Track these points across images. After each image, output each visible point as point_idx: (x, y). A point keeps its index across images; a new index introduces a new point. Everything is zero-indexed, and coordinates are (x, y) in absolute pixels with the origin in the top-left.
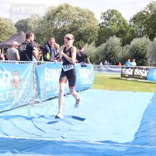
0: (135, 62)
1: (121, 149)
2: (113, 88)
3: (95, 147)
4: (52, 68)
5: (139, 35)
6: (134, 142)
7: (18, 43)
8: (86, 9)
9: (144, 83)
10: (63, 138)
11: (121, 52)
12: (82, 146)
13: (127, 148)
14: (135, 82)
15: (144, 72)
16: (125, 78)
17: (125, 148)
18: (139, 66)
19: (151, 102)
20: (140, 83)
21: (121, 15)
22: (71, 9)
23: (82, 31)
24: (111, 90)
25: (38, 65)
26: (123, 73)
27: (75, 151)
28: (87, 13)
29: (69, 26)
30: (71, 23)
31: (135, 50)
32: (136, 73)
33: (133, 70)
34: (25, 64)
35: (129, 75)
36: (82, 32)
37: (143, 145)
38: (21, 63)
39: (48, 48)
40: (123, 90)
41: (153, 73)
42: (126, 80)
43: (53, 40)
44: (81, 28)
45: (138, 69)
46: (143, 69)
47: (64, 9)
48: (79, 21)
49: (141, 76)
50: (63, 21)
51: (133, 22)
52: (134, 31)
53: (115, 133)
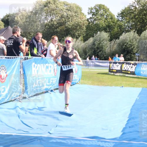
0: (123, 57)
1: (108, 144)
2: (100, 83)
3: (82, 143)
4: (39, 63)
5: (127, 29)
6: (121, 138)
8: (74, 4)
9: (132, 79)
10: (50, 134)
11: (109, 47)
12: (69, 142)
13: (114, 143)
14: (123, 77)
15: (132, 67)
16: (113, 73)
17: (112, 144)
18: (127, 61)
19: (139, 97)
20: (127, 78)
21: (108, 10)
22: (59, 4)
23: (70, 25)
24: (98, 85)
25: (25, 61)
26: (111, 68)
28: (75, 7)
29: (57, 21)
30: (58, 18)
31: (123, 45)
32: (124, 68)
33: (121, 65)
34: (11, 59)
35: (117, 70)
36: (70, 27)
37: (130, 140)
38: (8, 58)
39: (35, 43)
40: (111, 86)
41: (141, 68)
42: (114, 75)
43: (40, 35)
44: (69, 23)
45: (126, 64)
46: (130, 64)
47: (52, 4)
48: (67, 15)
49: (129, 71)
51: (121, 16)
52: (121, 26)
53: (103, 129)
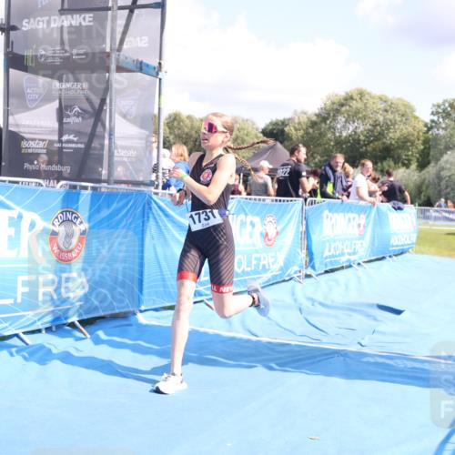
3: (427, 366)
4: (337, 211)
7: (271, 163)
8: (399, 99)
10: (362, 346)
12: (400, 364)
22: (370, 100)
23: (394, 139)
25: (311, 206)
27: (387, 372)
28: (401, 106)
29: (365, 133)
30: (369, 127)
34: (286, 203)
36: (393, 142)
38: (276, 200)
39: (330, 173)
43: (340, 159)
47: (356, 100)
48: (384, 121)
50: (354, 122)
